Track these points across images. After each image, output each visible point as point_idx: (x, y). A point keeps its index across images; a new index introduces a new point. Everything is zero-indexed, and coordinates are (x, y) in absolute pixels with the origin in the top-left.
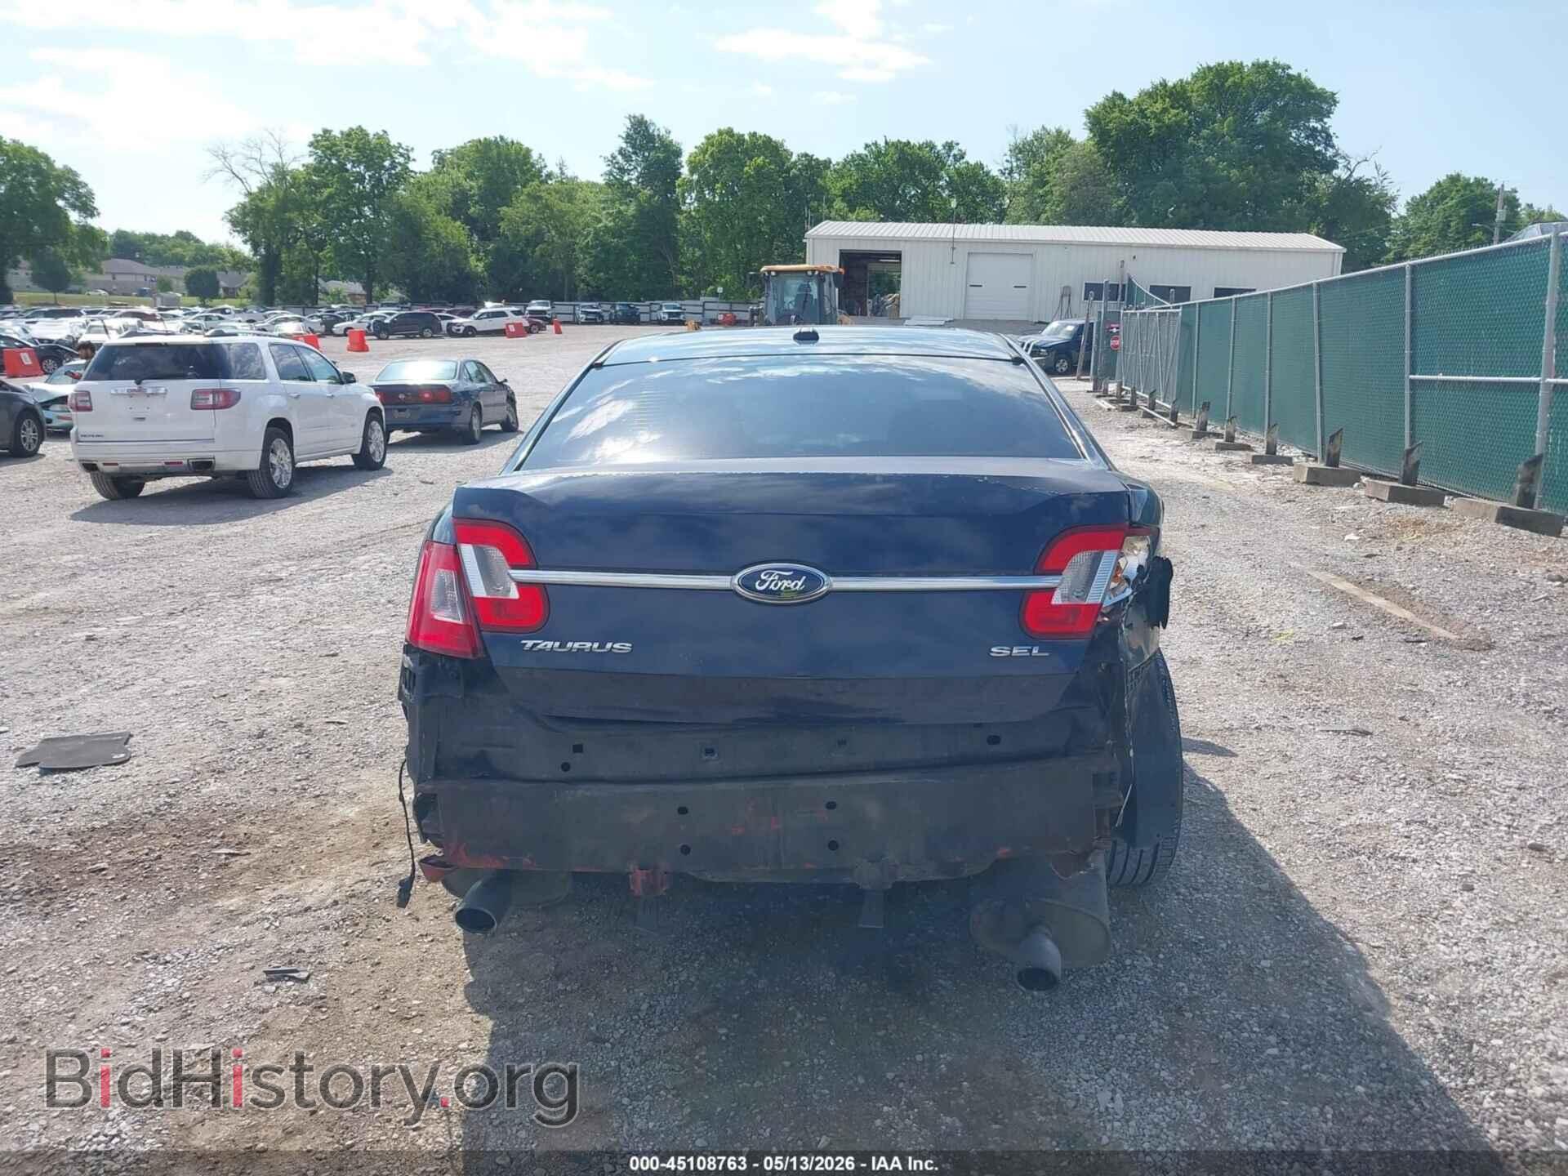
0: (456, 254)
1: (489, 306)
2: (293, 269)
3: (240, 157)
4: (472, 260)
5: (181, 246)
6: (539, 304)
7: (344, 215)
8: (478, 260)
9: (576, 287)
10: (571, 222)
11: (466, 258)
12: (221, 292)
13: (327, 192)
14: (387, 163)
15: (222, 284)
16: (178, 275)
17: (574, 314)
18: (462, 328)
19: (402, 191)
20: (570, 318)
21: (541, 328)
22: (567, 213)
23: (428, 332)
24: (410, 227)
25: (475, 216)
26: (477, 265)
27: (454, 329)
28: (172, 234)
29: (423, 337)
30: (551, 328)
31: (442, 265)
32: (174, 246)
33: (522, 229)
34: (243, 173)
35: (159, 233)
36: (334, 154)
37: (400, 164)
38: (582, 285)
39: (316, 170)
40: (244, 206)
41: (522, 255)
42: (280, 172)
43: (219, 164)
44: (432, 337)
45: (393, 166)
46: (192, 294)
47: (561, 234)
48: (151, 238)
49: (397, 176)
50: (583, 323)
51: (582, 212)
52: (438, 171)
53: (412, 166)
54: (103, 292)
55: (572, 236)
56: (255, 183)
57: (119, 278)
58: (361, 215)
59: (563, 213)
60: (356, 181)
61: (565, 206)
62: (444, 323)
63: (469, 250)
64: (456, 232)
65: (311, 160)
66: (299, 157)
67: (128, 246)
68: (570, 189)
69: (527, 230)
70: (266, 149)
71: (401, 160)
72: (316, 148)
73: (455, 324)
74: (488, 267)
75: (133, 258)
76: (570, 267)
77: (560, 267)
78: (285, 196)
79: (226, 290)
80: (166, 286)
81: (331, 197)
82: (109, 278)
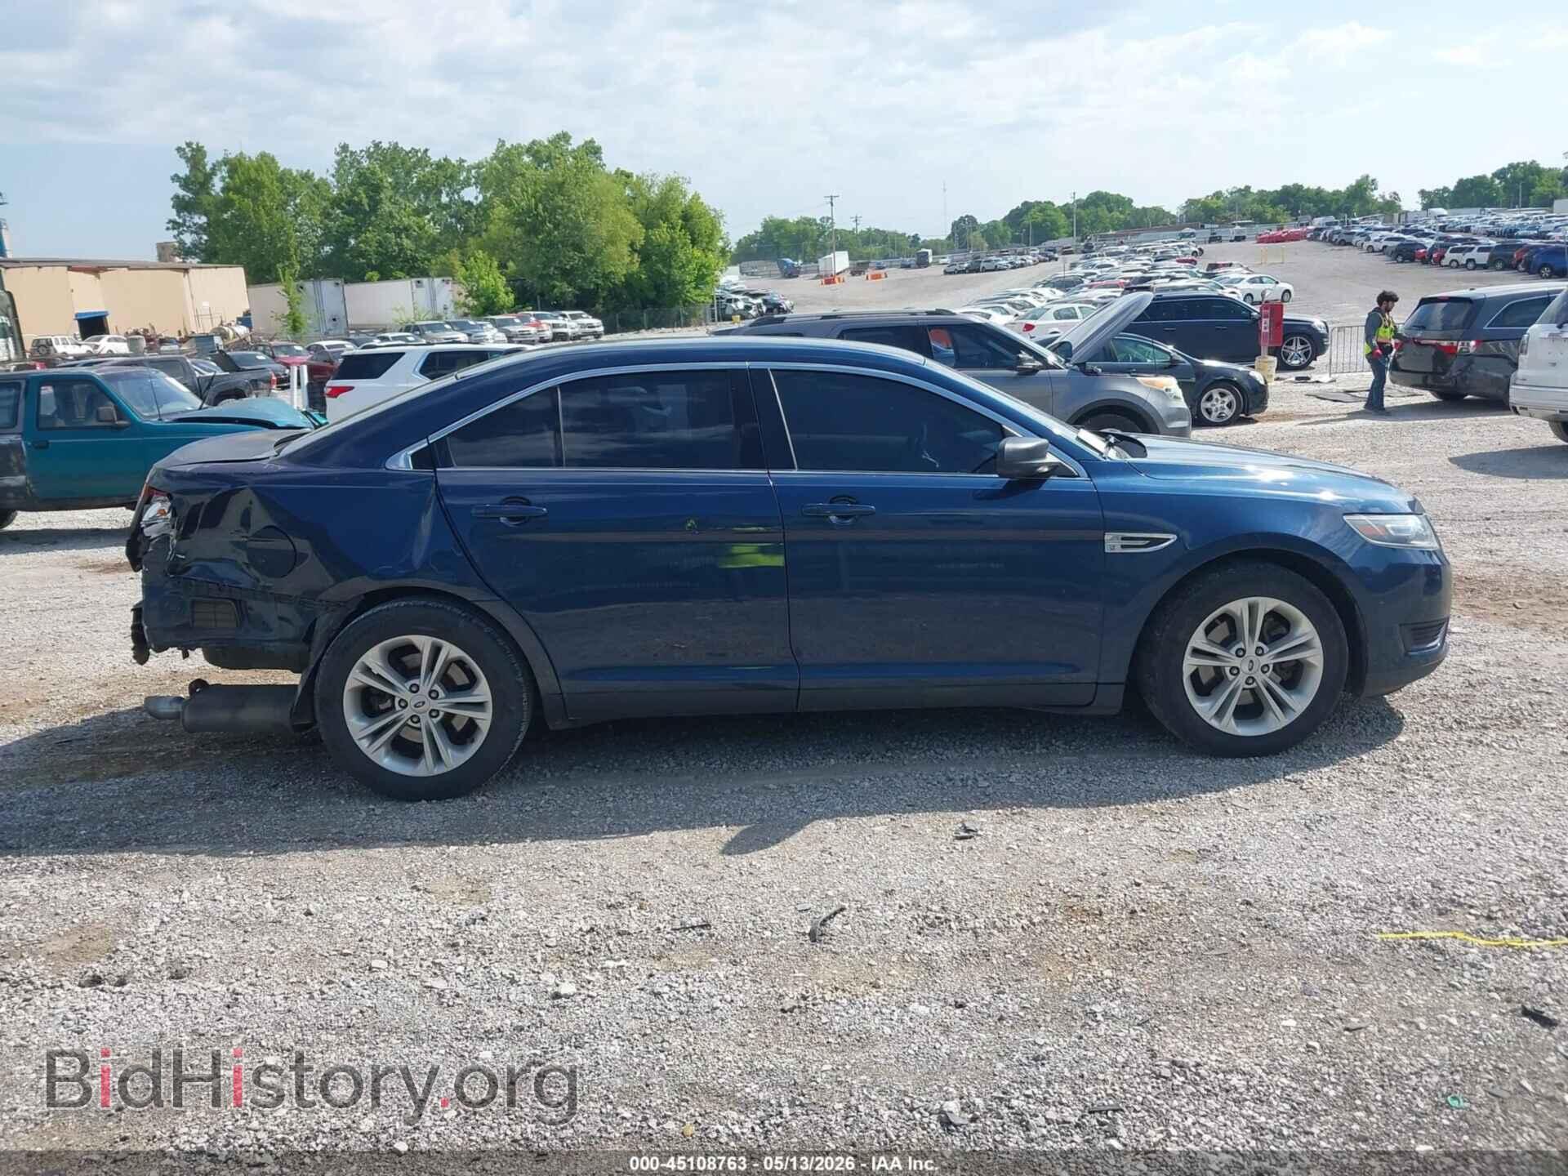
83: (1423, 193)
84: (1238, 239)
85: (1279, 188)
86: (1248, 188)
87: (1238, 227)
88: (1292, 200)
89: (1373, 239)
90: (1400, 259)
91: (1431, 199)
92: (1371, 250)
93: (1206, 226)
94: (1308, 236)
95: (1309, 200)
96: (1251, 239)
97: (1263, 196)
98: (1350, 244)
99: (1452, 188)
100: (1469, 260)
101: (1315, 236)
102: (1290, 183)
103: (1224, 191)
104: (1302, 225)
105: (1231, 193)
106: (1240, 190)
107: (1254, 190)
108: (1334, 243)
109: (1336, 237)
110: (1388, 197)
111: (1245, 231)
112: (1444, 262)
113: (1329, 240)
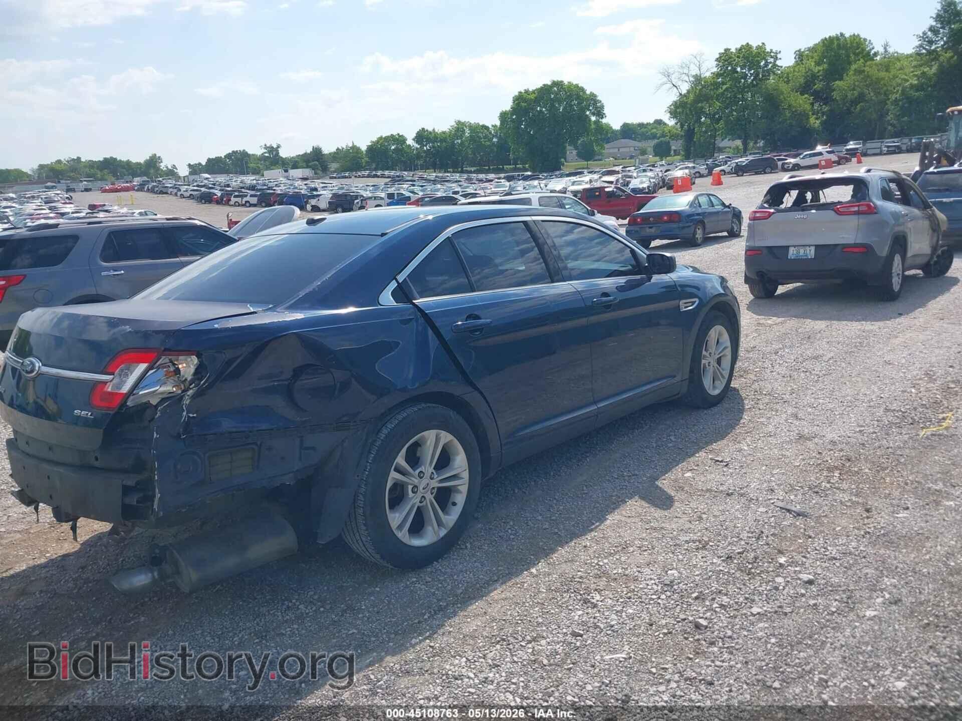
0: (802, 117)
1: (819, 148)
2: (701, 136)
3: (676, 74)
4: (812, 120)
5: (656, 128)
6: (855, 144)
7: (734, 101)
8: (817, 119)
9: (886, 129)
10: (885, 85)
11: (808, 118)
12: (672, 152)
13: (724, 87)
14: (762, 63)
15: (673, 148)
16: (650, 145)
17: (881, 148)
18: (791, 165)
19: (772, 80)
20: (878, 151)
21: (848, 160)
22: (883, 79)
23: (768, 170)
24: (772, 102)
25: (819, 89)
26: (815, 122)
27: (786, 166)
28: (652, 122)
29: (765, 173)
30: (854, 160)
31: (791, 125)
32: (652, 129)
33: (849, 95)
34: (679, 83)
35: (645, 122)
36: (730, 64)
37: (770, 63)
38: (890, 128)
39: (718, 75)
40: (676, 102)
41: (849, 112)
42: (698, 79)
43: (665, 79)
44: (771, 173)
45: (766, 65)
46: (656, 155)
47: (877, 94)
48: (641, 125)
49: (768, 71)
50: (885, 154)
51: (895, 77)
52: (797, 64)
53: (778, 63)
54: (611, 159)
55: (885, 94)
56: (685, 88)
57: (621, 150)
58: (743, 99)
59: (879, 80)
60: (742, 78)
61: (883, 74)
62: (780, 163)
63: (810, 113)
64: (803, 102)
65: (715, 70)
66: (709, 68)
67: (628, 131)
68: (891, 61)
69: (853, 94)
70: (692, 67)
71: (772, 60)
72: (720, 62)
73: (786, 163)
74: (822, 123)
75: (630, 138)
76: (882, 115)
77: (874, 116)
78: (700, 93)
79: (675, 151)
80: (644, 152)
81: (727, 89)
82: (616, 150)
83: (190, 165)
84: (87, 190)
85: (101, 159)
86: (79, 158)
87: (85, 183)
88: (111, 167)
89: (182, 190)
90: (203, 201)
91: (195, 169)
92: (182, 196)
93: (61, 181)
94: (136, 188)
95: (123, 167)
96: (96, 190)
97: (92, 164)
98: (166, 193)
99: (204, 163)
100: (246, 202)
101: (141, 188)
102: (108, 156)
103: (62, 160)
104: (127, 182)
105: (68, 161)
106: (73, 160)
107: (83, 160)
108: (156, 193)
109: (157, 189)
110: (170, 167)
111: (90, 185)
112: (232, 203)
113: (152, 191)
